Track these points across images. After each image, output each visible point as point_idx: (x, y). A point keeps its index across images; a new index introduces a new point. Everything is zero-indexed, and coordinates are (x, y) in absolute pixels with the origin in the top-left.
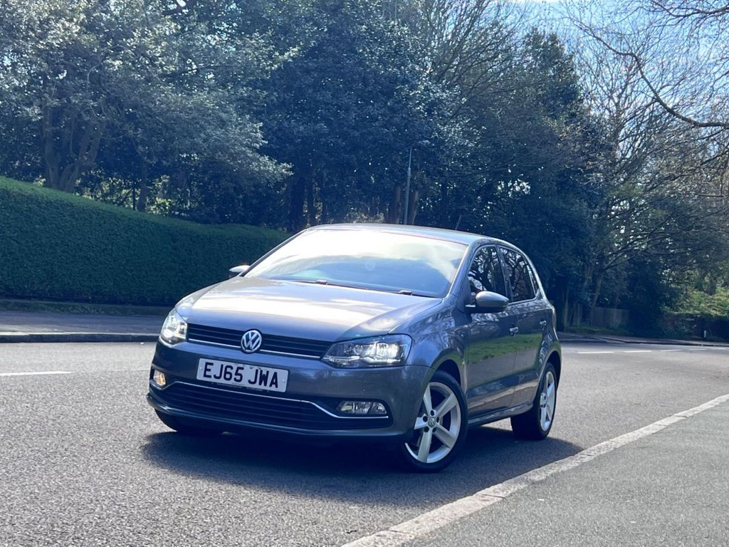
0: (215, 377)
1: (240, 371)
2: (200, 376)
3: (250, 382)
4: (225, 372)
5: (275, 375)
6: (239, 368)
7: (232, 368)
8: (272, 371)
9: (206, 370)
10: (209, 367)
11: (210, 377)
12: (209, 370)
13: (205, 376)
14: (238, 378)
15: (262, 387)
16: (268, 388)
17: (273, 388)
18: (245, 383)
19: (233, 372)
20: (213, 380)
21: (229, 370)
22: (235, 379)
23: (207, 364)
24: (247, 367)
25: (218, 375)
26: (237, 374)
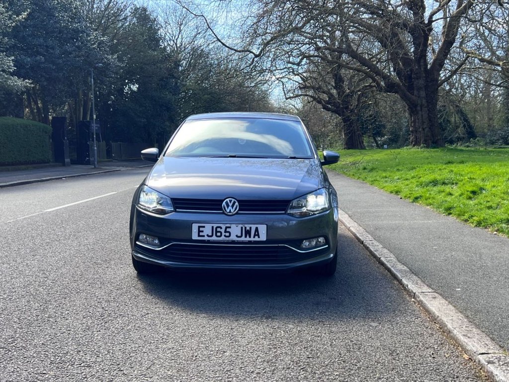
0: (208, 236)
1: (228, 230)
2: (195, 237)
3: (237, 236)
4: (216, 231)
5: (257, 229)
6: (226, 228)
7: (221, 228)
8: (254, 227)
9: (199, 231)
10: (201, 229)
11: (204, 236)
12: (202, 231)
13: (199, 236)
14: (227, 234)
15: (248, 239)
16: (252, 239)
17: (257, 239)
18: (233, 238)
19: (223, 230)
20: (206, 238)
21: (219, 229)
22: (225, 236)
23: (199, 227)
24: (233, 226)
25: (210, 234)
26: (226, 232)
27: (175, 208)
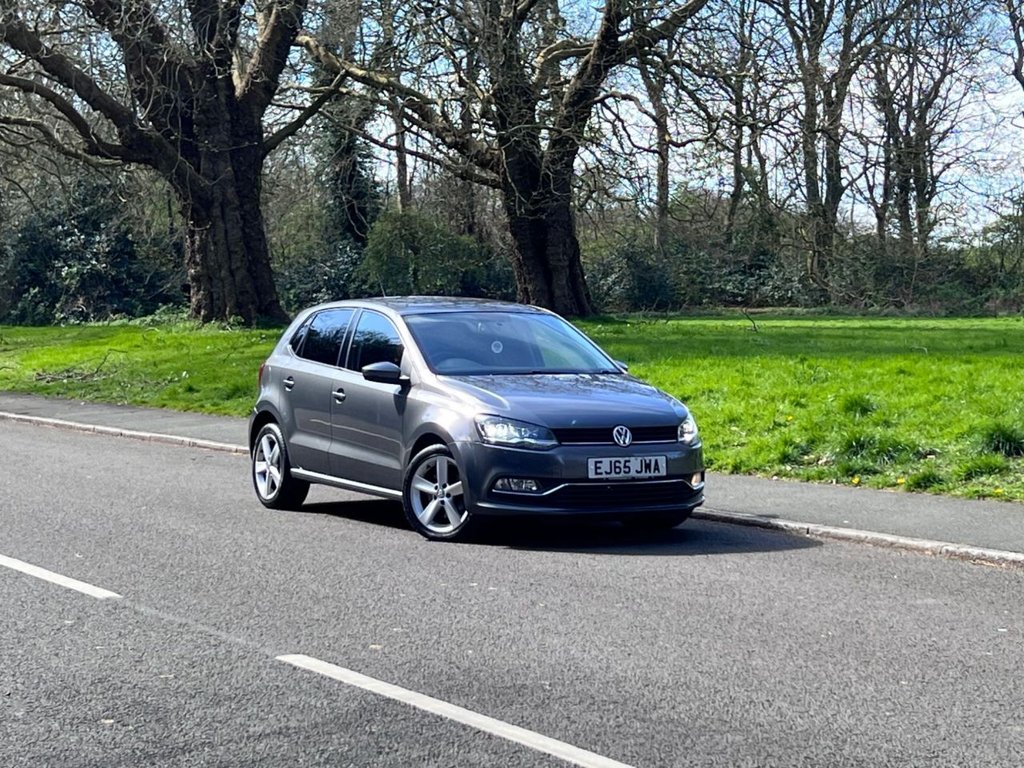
0: (606, 473)
1: (627, 464)
2: (592, 475)
3: (637, 472)
4: (614, 467)
5: (656, 461)
6: (626, 462)
7: (619, 462)
8: (653, 459)
9: (596, 468)
10: (598, 465)
11: (601, 474)
12: (600, 468)
13: (597, 473)
14: (627, 470)
15: (648, 474)
16: (652, 474)
17: (657, 474)
18: (633, 473)
19: (622, 466)
20: (604, 476)
21: (617, 464)
22: (625, 472)
23: (596, 463)
24: (632, 459)
25: (609, 471)
26: (625, 467)
27: (560, 441)
